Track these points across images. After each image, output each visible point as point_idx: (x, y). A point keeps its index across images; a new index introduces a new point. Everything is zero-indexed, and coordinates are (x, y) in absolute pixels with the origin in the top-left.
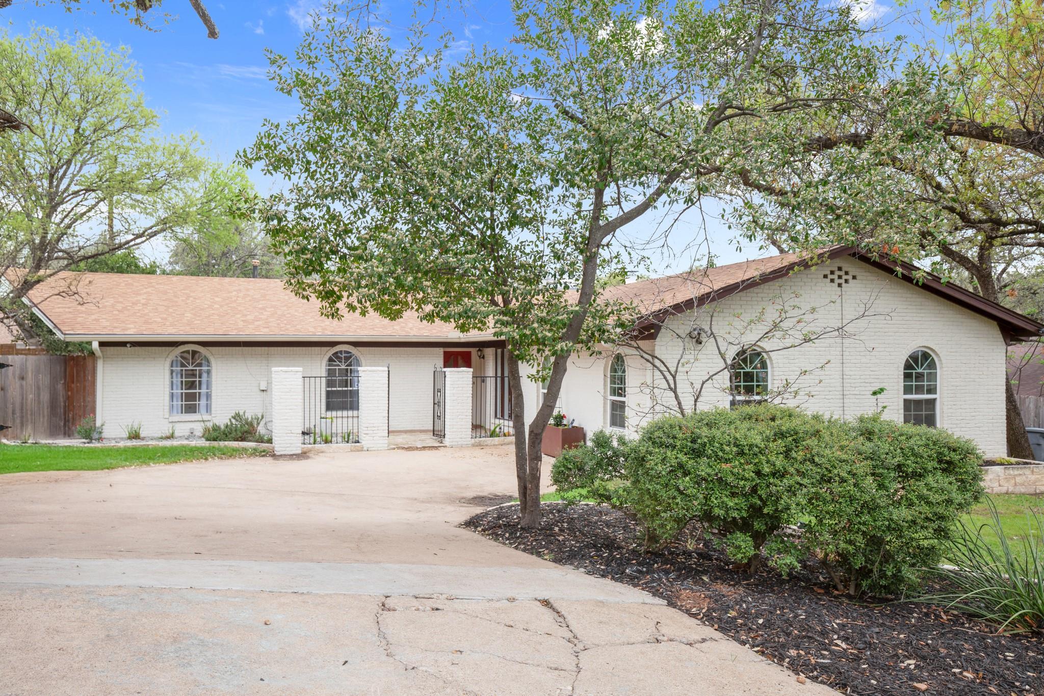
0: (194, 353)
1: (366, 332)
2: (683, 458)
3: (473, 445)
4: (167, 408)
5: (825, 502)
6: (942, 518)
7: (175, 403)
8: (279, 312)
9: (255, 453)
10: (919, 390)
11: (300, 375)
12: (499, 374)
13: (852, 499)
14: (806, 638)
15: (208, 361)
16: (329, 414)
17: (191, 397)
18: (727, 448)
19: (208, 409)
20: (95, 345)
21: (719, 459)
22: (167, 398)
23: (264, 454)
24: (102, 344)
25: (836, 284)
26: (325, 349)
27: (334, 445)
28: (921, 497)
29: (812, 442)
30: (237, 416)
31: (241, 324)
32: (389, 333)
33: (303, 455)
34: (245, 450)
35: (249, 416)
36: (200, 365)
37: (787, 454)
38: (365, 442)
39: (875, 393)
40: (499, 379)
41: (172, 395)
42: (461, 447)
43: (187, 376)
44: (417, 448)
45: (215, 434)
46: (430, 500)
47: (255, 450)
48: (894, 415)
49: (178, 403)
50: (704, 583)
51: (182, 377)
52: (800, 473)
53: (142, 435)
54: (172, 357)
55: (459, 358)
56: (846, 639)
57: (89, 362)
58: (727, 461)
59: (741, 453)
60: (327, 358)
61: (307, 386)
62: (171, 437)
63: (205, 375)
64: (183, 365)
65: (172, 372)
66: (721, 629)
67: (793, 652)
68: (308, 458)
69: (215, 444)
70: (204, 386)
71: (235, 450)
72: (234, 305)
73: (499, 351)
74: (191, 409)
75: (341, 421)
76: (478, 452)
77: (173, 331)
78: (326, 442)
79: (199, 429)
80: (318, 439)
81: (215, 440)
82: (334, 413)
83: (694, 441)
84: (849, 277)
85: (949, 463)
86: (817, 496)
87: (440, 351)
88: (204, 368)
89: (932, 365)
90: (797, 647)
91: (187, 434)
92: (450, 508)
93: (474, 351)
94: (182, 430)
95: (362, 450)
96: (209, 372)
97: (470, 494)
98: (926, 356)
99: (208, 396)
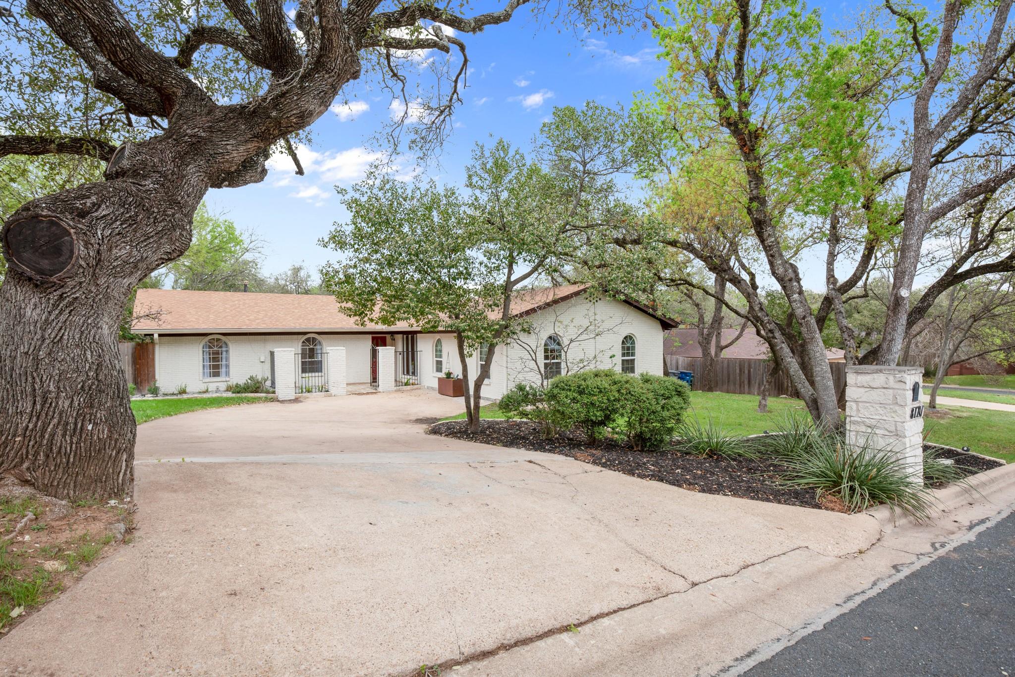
0: (218, 340)
1: (326, 326)
2: (576, 395)
3: (396, 391)
4: (201, 374)
5: (638, 411)
6: (678, 414)
7: (205, 371)
8: (269, 314)
9: (267, 400)
10: (628, 355)
11: (293, 353)
12: (405, 350)
13: (648, 409)
14: (639, 466)
15: (226, 344)
16: (304, 375)
17: (217, 367)
18: (595, 390)
19: (227, 374)
20: (156, 336)
21: (590, 394)
22: (201, 368)
23: (273, 400)
24: (160, 335)
25: (592, 303)
26: (300, 336)
27: (314, 394)
28: (672, 407)
29: (628, 386)
30: (251, 378)
31: (247, 322)
32: (340, 326)
33: (296, 400)
34: (260, 398)
35: (259, 378)
36: (221, 347)
37: (619, 391)
38: (333, 391)
39: (611, 357)
40: (405, 353)
41: (204, 366)
42: (389, 392)
43: (213, 353)
44: (364, 394)
45: (238, 389)
46: (393, 422)
47: (266, 398)
48: (618, 369)
49: (207, 371)
50: (582, 450)
51: (210, 355)
52: (625, 399)
53: (187, 390)
54: (203, 343)
55: (379, 341)
56: (653, 465)
57: (150, 347)
58: (595, 395)
59: (601, 392)
60: (302, 341)
61: (297, 359)
62: (206, 391)
63: (224, 353)
64: (210, 347)
65: (203, 351)
66: (602, 466)
67: (637, 471)
68: (301, 402)
69: (239, 395)
70: (224, 360)
71: (255, 398)
72: (238, 310)
73: (405, 336)
74: (216, 374)
75: (314, 379)
76: (400, 394)
77: (206, 327)
78: (309, 392)
79: (223, 386)
80: (304, 390)
81: (238, 393)
82: (307, 375)
83: (579, 387)
84: (598, 299)
85: (679, 392)
86: (634, 409)
87: (370, 336)
88: (224, 349)
89: (633, 343)
90: (638, 470)
91: (215, 389)
92: (409, 426)
93: (388, 337)
94: (212, 387)
95: (331, 396)
96: (227, 351)
97: (414, 418)
98: (631, 338)
99: (227, 366)
